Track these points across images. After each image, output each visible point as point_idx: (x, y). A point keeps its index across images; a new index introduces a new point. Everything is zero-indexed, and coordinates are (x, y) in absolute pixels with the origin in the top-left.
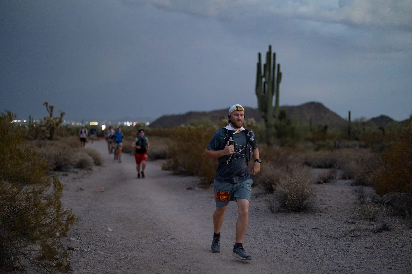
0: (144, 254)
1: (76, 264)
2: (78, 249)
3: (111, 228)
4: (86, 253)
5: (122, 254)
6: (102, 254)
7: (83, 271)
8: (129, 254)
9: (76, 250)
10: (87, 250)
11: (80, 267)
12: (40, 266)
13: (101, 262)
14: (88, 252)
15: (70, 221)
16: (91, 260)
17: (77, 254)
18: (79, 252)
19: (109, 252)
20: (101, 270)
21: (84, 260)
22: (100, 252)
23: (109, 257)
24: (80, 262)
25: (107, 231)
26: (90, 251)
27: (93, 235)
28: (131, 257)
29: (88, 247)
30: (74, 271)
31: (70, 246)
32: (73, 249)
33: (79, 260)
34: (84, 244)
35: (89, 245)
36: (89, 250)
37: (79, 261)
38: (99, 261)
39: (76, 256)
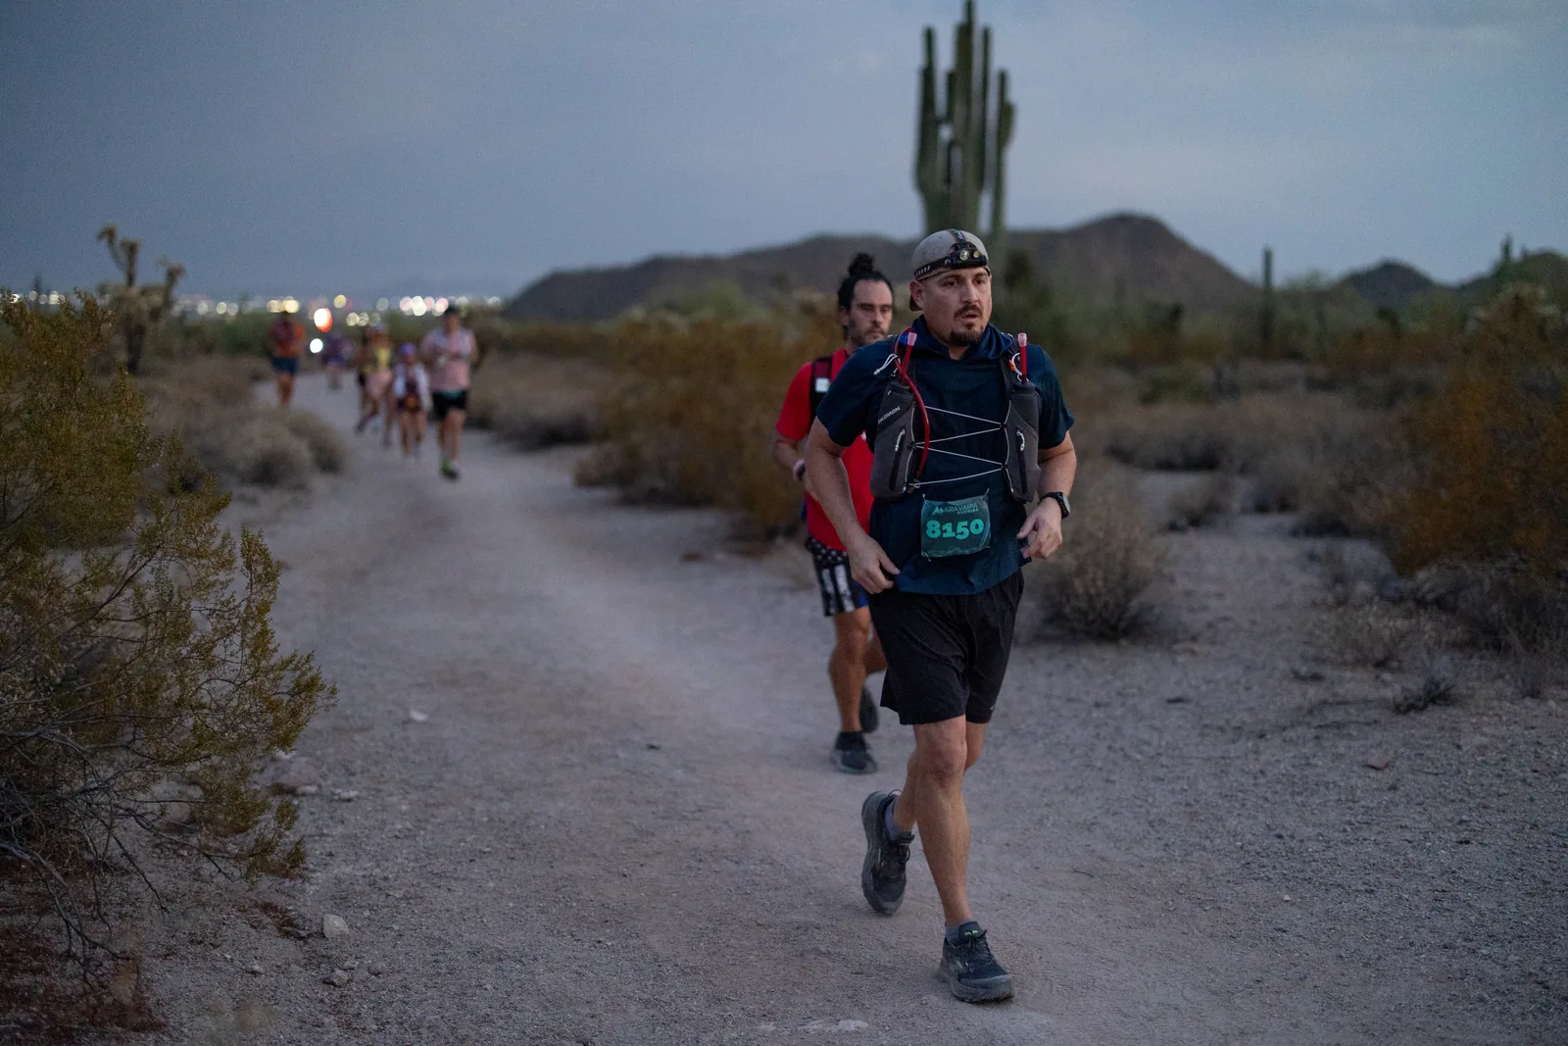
0: (561, 804)
1: (317, 846)
2: (312, 789)
3: (422, 711)
4: (345, 805)
5: (480, 807)
6: (404, 808)
7: (348, 870)
8: (506, 806)
9: (304, 795)
10: (345, 795)
11: (331, 855)
12: (182, 856)
13: (406, 837)
14: (349, 800)
15: (303, 695)
16: (367, 831)
17: (313, 810)
18: (317, 800)
19: (432, 801)
20: (412, 864)
21: (340, 829)
22: (394, 799)
23: (432, 820)
24: (330, 839)
25: (408, 721)
26: (357, 797)
27: (357, 737)
28: (513, 818)
29: (350, 783)
30: (314, 871)
31: (284, 780)
32: (292, 792)
33: (325, 831)
34: (330, 770)
35: (353, 774)
36: (352, 794)
37: (322, 835)
38: (397, 833)
39: (311, 817)
